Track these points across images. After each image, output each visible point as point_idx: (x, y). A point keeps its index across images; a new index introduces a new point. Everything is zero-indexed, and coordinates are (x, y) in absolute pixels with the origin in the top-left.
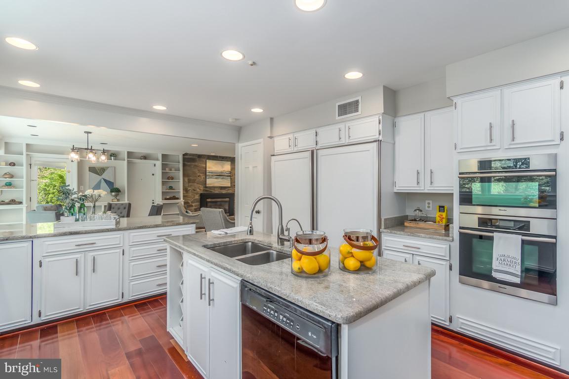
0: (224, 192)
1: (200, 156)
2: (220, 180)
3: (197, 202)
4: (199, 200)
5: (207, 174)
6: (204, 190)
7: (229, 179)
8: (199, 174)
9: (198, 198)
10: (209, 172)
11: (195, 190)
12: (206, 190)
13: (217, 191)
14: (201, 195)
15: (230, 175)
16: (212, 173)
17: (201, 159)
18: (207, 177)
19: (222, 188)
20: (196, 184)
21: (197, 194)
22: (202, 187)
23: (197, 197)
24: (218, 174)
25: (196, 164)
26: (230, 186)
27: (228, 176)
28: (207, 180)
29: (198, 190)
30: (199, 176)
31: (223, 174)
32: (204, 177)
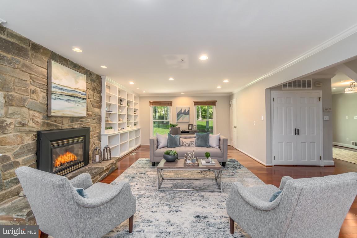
0: (76, 126)
1: (36, 48)
2: (72, 104)
3: (29, 151)
4: (34, 147)
5: (53, 90)
6: (44, 124)
7: (85, 105)
8: (33, 88)
9: (30, 142)
10: (56, 87)
11: (23, 125)
12: (48, 124)
13: (66, 125)
14: (39, 135)
15: (85, 97)
16: (61, 89)
17: (39, 55)
18: (53, 96)
19: (73, 119)
20: (25, 110)
21: (27, 133)
22: (39, 118)
23: (29, 140)
24: (71, 93)
25: (28, 62)
26: (85, 115)
27: (83, 99)
28: (53, 101)
29: (31, 124)
30: (33, 92)
31: (77, 95)
32: (45, 95)
